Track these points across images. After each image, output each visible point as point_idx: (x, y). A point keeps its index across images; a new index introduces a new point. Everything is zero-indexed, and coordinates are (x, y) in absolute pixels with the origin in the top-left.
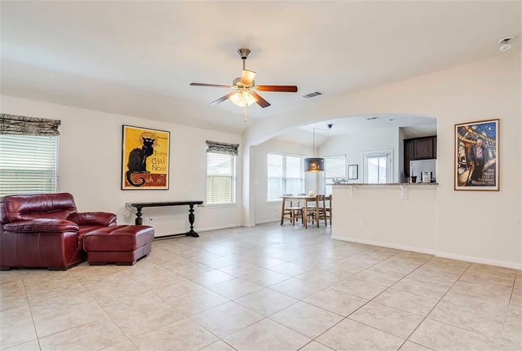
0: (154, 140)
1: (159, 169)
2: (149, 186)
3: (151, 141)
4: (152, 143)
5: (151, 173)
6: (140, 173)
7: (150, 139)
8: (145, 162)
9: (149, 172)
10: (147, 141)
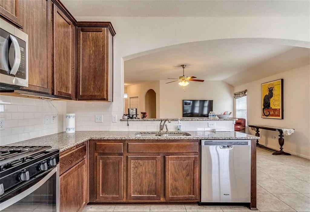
0: (273, 88)
1: (276, 105)
2: (272, 116)
3: (272, 89)
4: (272, 90)
5: (273, 108)
6: (268, 108)
7: (272, 88)
8: (270, 102)
9: (272, 108)
10: (270, 89)
